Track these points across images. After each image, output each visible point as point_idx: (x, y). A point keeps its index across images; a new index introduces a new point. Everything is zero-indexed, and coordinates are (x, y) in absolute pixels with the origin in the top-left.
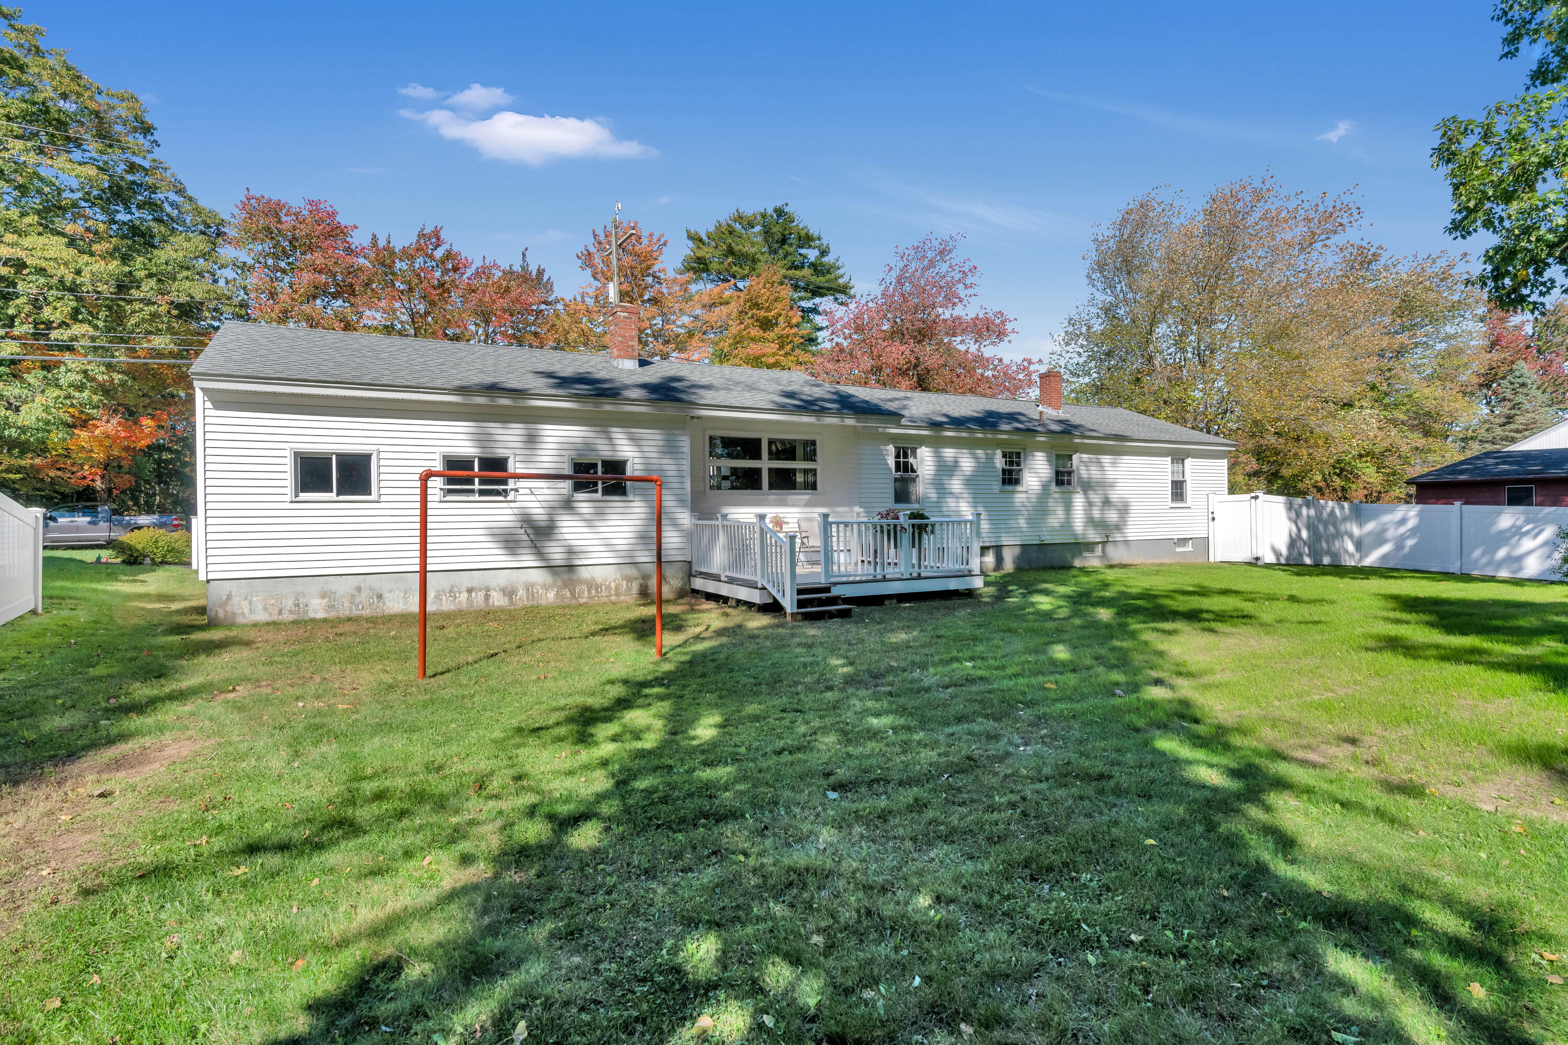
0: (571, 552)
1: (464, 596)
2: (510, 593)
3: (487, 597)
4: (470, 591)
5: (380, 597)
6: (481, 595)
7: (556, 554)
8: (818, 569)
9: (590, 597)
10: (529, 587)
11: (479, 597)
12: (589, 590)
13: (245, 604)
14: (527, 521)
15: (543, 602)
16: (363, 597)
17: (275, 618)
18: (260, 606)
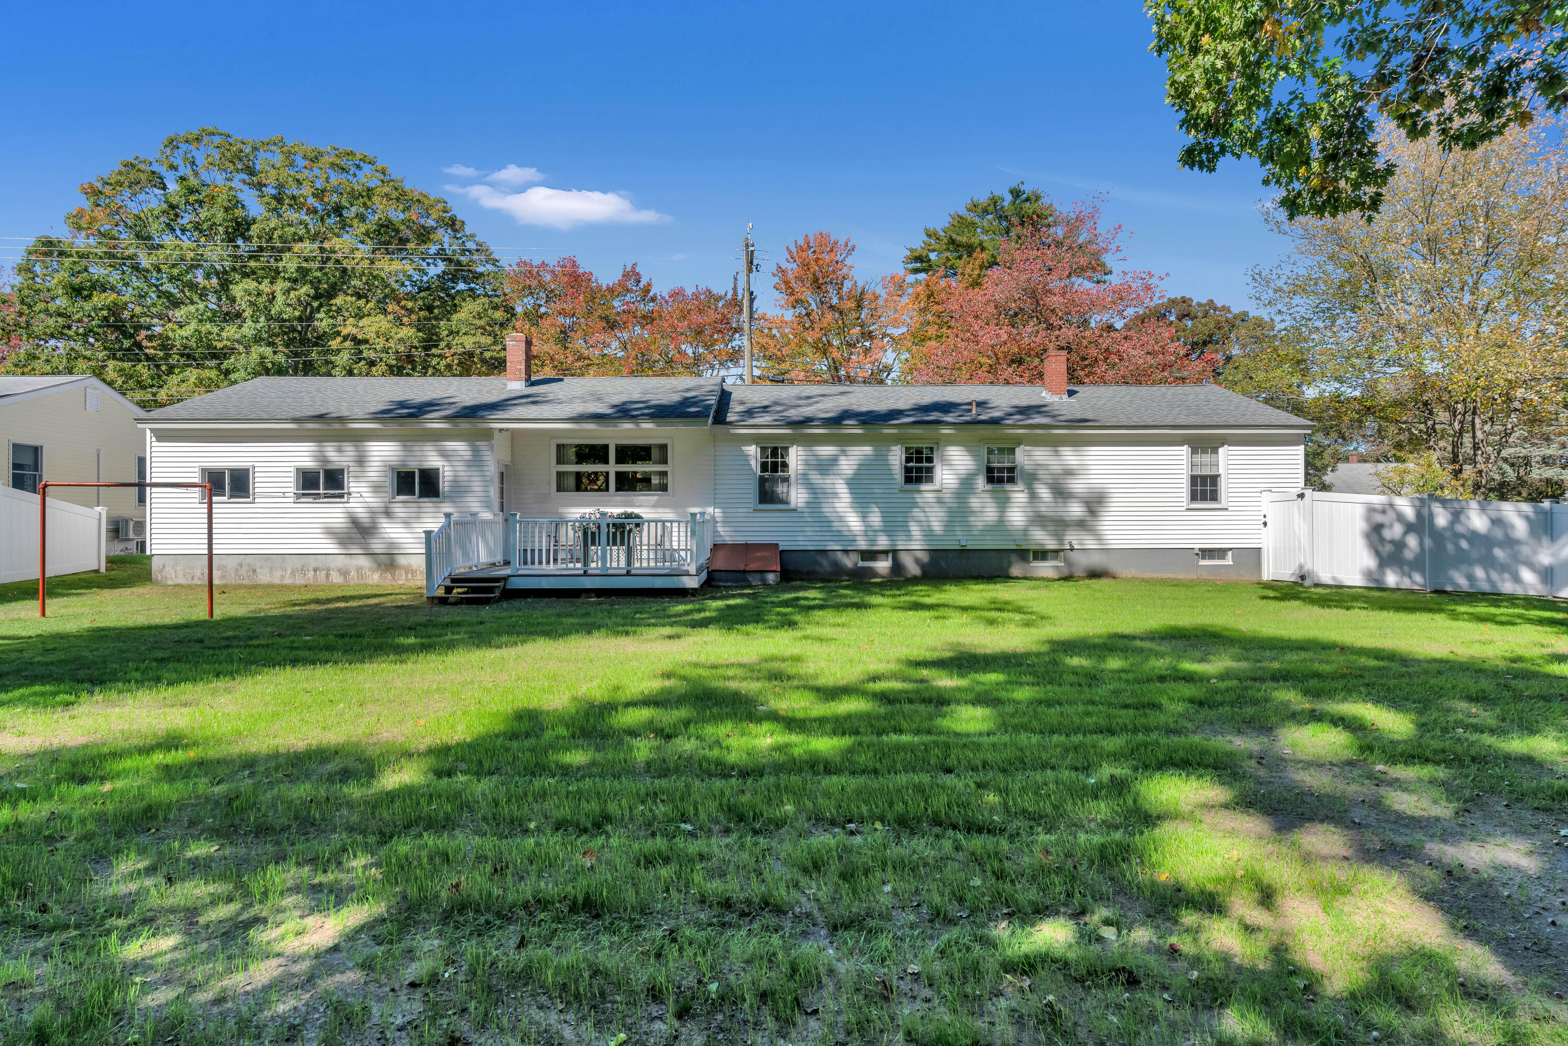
0: (392, 545)
1: (312, 573)
2: (344, 573)
3: (328, 575)
4: (315, 570)
5: (254, 571)
6: (324, 573)
7: (377, 546)
8: (579, 565)
9: (407, 580)
10: (359, 569)
11: (322, 575)
12: (407, 574)
13: (172, 571)
14: (354, 522)
15: (370, 582)
16: (243, 571)
17: (190, 582)
18: (181, 574)
